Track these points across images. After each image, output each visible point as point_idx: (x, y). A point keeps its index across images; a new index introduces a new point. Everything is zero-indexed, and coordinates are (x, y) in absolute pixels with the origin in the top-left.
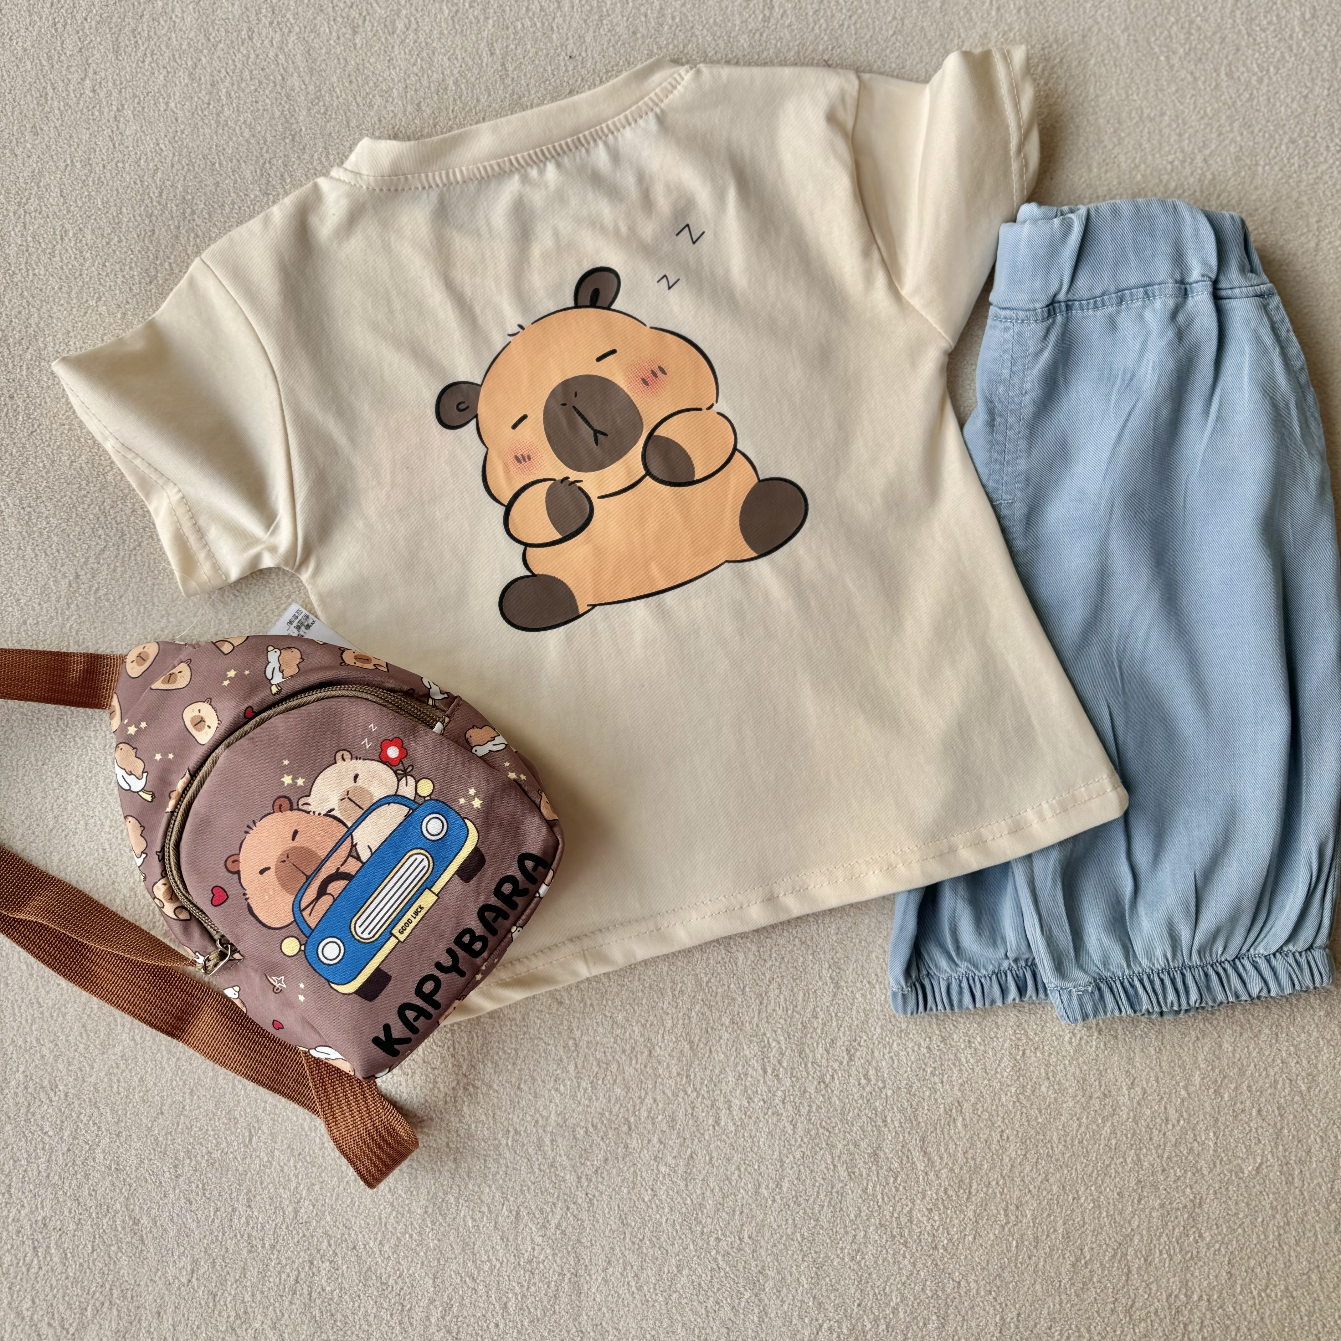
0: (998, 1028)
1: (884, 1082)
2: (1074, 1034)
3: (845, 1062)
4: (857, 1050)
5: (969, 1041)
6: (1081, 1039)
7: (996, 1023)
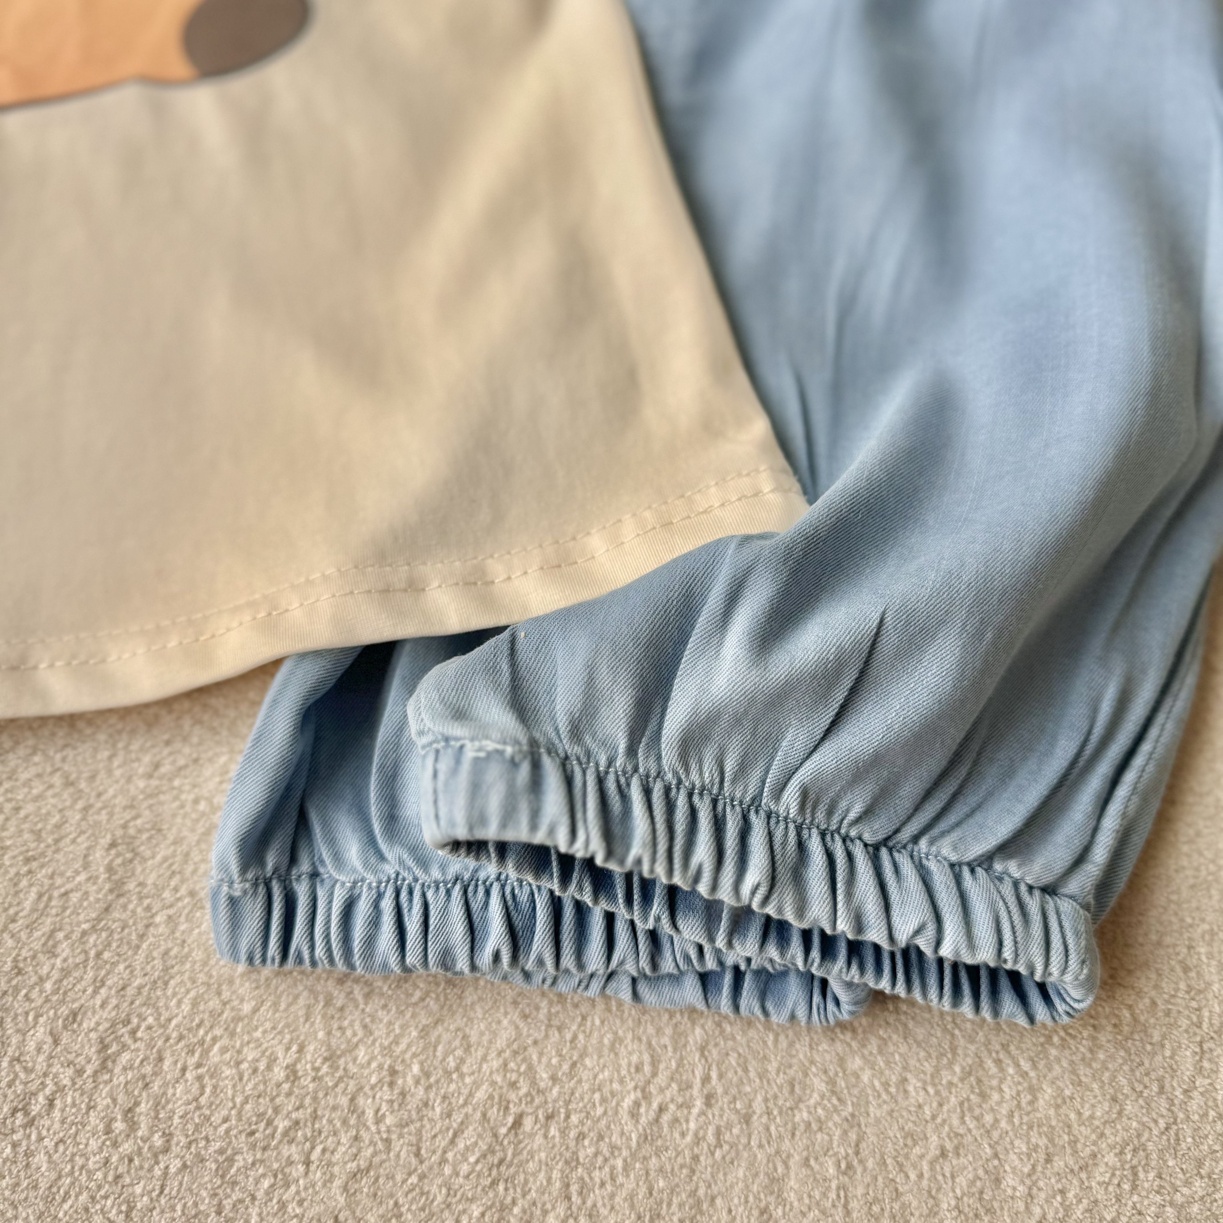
0: (467, 1050)
1: (168, 1136)
2: (647, 1096)
3: (89, 1071)
4: (124, 1047)
5: (393, 1072)
6: (662, 1109)
7: (465, 1037)
